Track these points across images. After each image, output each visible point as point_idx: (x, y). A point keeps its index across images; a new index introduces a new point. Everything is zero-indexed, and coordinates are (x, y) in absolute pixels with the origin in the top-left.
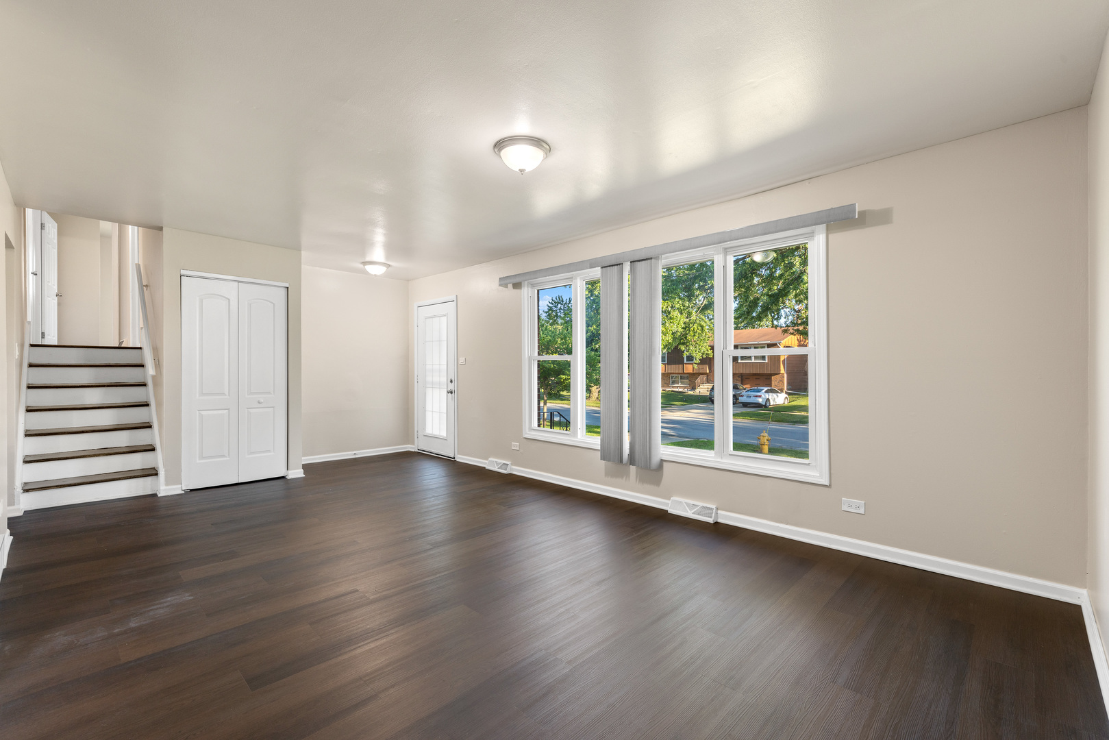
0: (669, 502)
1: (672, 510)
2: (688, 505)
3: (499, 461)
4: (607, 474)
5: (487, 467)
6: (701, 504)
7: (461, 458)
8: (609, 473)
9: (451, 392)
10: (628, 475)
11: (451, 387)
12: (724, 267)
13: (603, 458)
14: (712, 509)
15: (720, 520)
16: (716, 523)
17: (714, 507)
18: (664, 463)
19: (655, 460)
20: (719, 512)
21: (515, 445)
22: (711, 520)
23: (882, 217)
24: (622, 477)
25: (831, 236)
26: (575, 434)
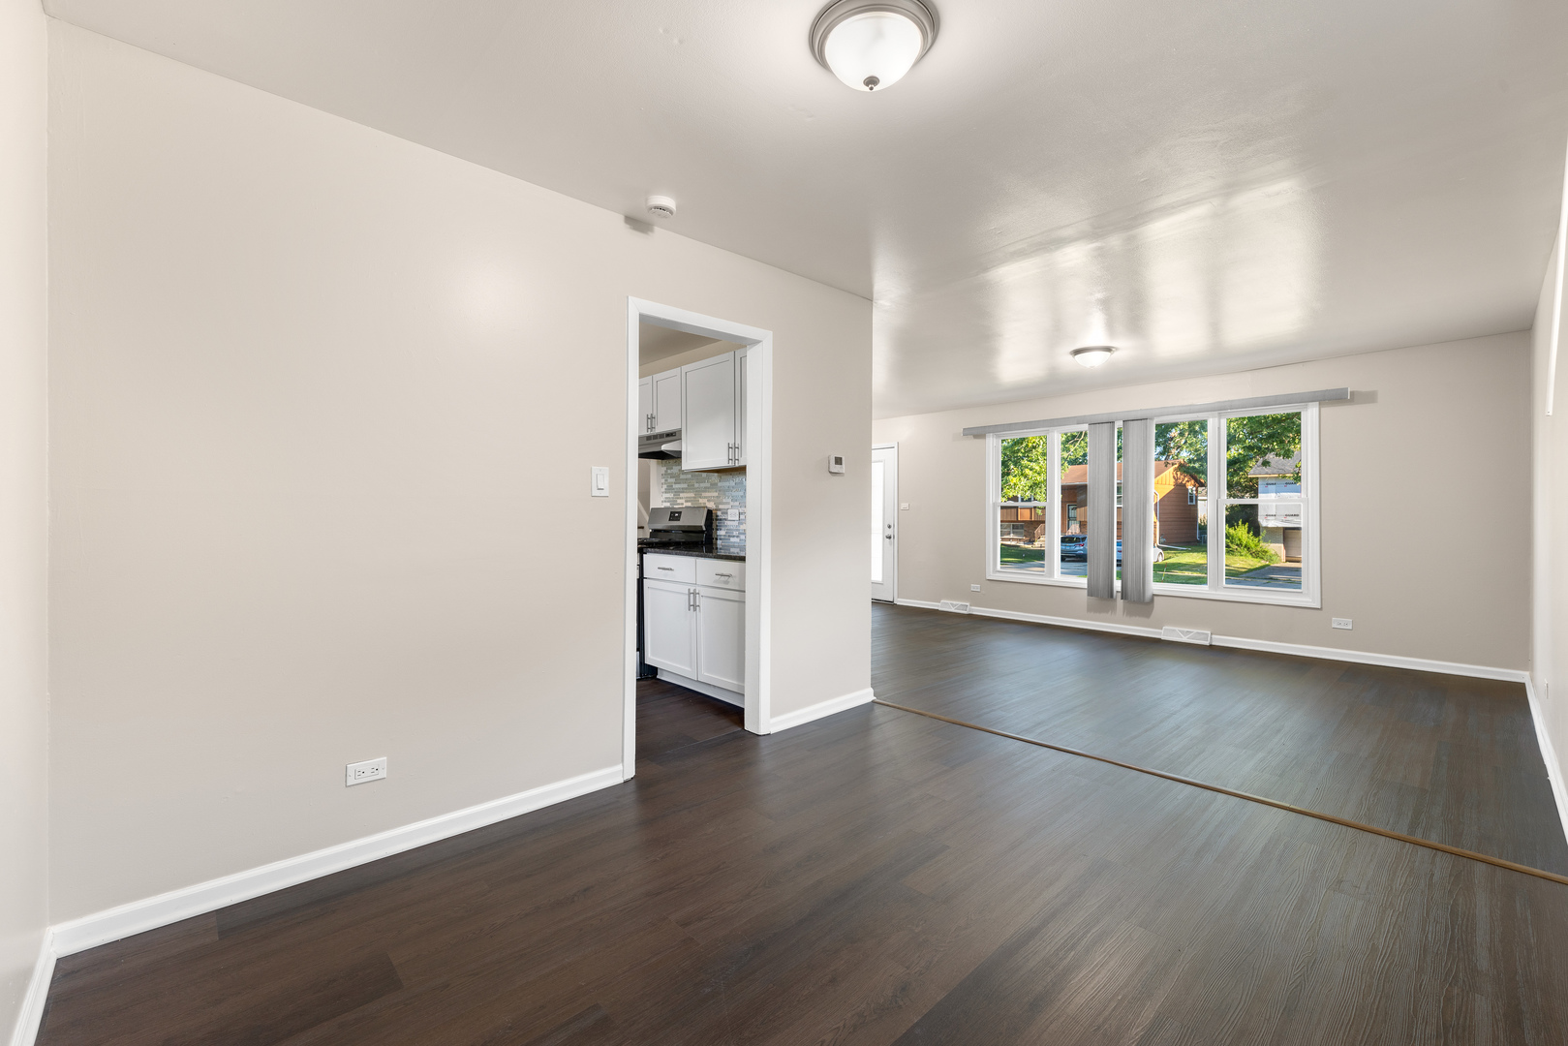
0: (1162, 631)
1: (1163, 637)
2: (1182, 632)
3: (954, 603)
4: (1089, 609)
5: (940, 609)
6: (1196, 631)
7: (900, 602)
8: (1091, 609)
9: (890, 538)
10: (1113, 609)
11: (889, 532)
12: (1219, 428)
13: (1090, 594)
14: (1207, 634)
15: (1213, 644)
16: (1211, 645)
17: (1209, 632)
18: (1155, 598)
19: (1148, 594)
20: (1213, 636)
21: (975, 587)
22: (1207, 643)
23: (1369, 398)
24: (1107, 612)
25: (1322, 409)
26: (1051, 574)
